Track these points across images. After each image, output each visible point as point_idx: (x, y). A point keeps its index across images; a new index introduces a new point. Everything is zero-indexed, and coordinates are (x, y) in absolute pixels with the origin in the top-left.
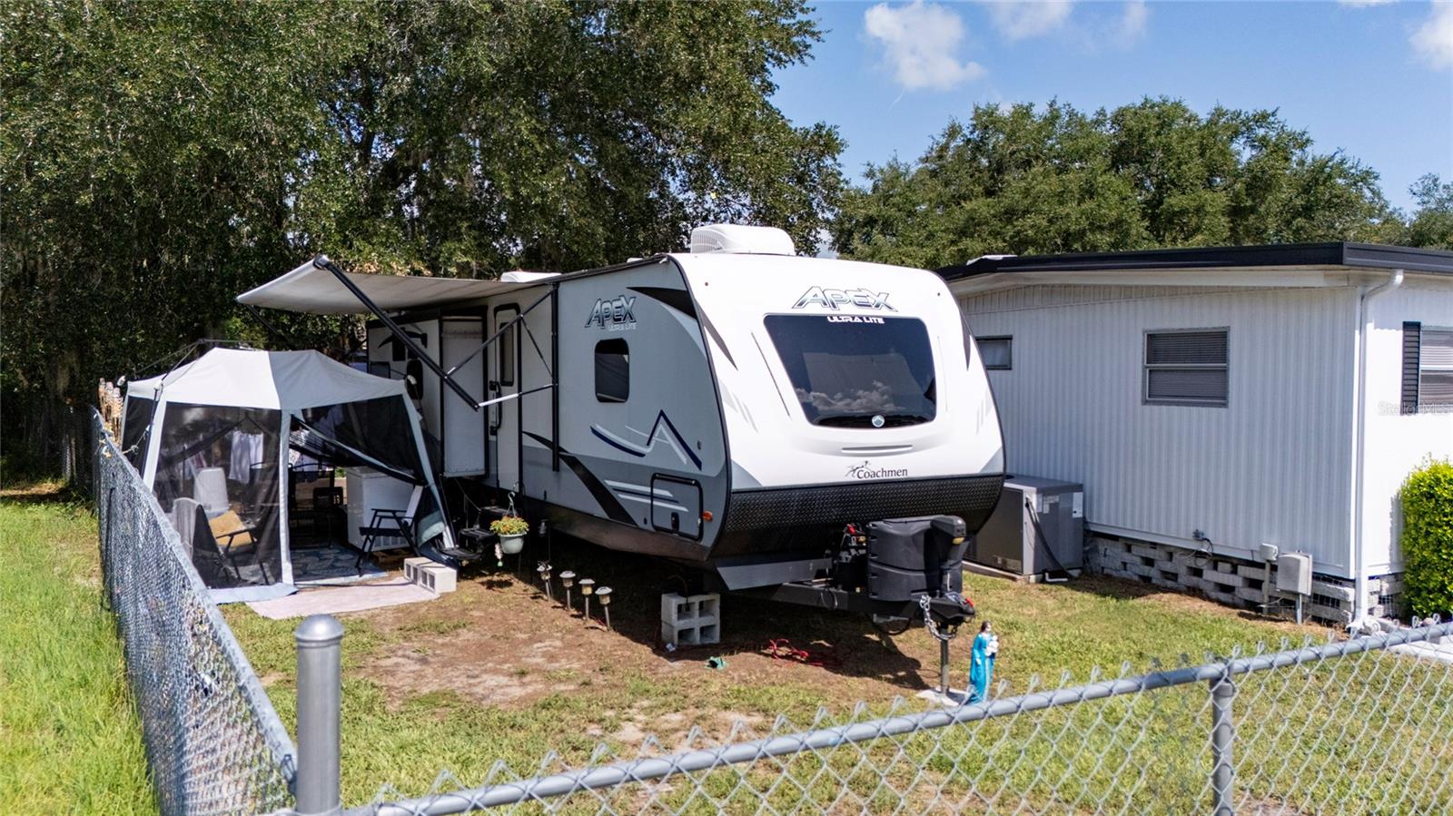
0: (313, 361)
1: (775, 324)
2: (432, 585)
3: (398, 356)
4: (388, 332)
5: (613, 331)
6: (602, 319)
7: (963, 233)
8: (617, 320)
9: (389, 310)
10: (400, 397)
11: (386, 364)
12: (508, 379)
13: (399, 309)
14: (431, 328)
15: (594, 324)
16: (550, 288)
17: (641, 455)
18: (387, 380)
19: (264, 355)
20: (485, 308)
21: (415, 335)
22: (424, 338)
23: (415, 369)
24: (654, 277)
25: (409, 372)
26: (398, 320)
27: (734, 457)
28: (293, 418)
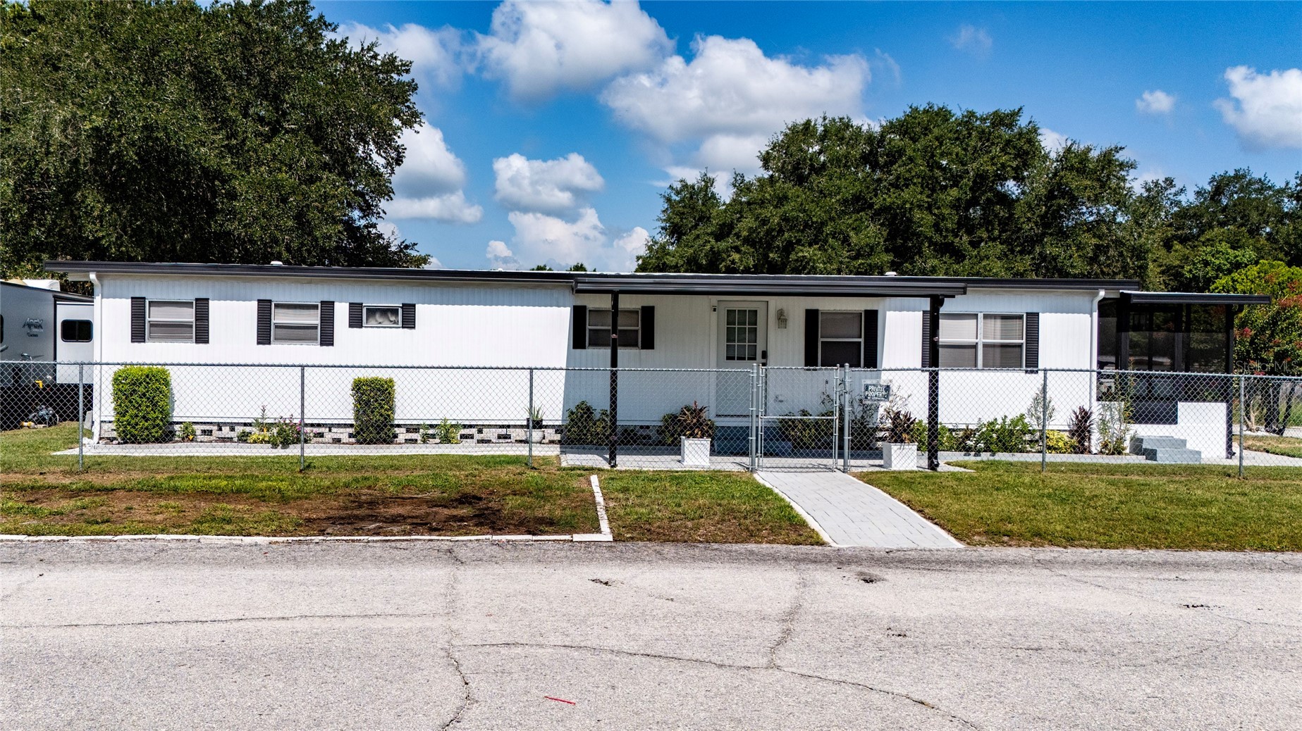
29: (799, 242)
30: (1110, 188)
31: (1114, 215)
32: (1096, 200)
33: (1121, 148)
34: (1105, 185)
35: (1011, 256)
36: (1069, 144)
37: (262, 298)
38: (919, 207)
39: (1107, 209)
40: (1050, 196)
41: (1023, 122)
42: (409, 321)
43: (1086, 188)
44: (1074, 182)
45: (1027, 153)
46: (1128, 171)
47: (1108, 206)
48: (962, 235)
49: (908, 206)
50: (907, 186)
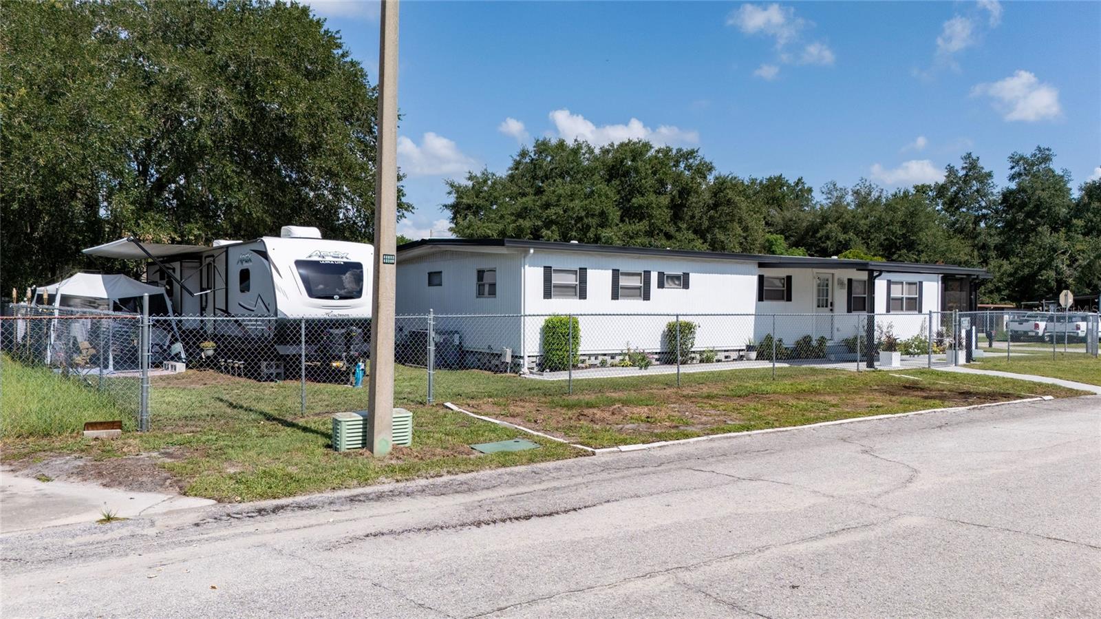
0: (122, 279)
1: (299, 264)
2: (175, 370)
3: (162, 278)
4: (157, 268)
5: (245, 266)
6: (241, 261)
7: (519, 215)
8: (246, 262)
9: (158, 257)
10: (162, 295)
11: (157, 282)
12: (210, 287)
13: (163, 257)
14: (177, 265)
15: (240, 263)
16: (225, 249)
17: (253, 311)
18: (157, 288)
19: (99, 277)
20: (202, 256)
21: (170, 268)
22: (174, 270)
23: (170, 283)
24: (256, 246)
25: (167, 284)
26: (162, 262)
27: (278, 307)
28: (115, 303)
37: (614, 268)
42: (686, 285)
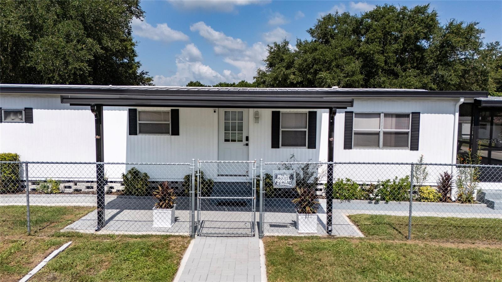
29: (320, 70)
30: (472, 42)
31: (473, 55)
32: (465, 48)
33: (478, 23)
34: (469, 40)
35: (421, 76)
36: (451, 21)
38: (378, 53)
39: (470, 53)
40: (442, 46)
41: (430, 11)
42: (29, 119)
43: (459, 42)
44: (454, 39)
45: (431, 26)
46: (480, 34)
47: (470, 51)
48: (398, 66)
49: (371, 52)
50: (372, 43)
